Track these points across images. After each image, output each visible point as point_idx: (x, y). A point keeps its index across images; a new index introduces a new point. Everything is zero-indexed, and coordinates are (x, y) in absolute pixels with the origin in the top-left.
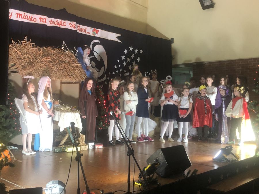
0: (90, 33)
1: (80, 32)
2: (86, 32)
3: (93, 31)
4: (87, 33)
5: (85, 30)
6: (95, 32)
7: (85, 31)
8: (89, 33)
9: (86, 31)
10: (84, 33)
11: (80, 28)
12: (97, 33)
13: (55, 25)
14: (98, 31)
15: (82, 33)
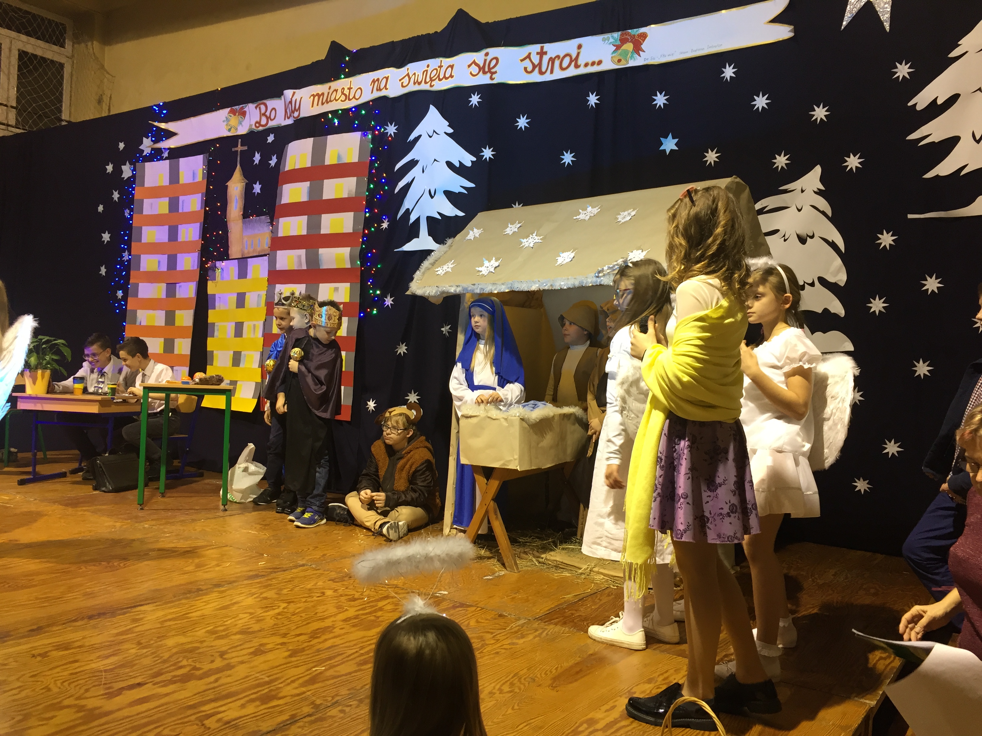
0: (600, 63)
1: (548, 77)
2: (577, 66)
3: (618, 47)
4: (586, 65)
5: (574, 57)
6: (629, 46)
7: (575, 61)
8: (593, 64)
9: (581, 61)
10: (572, 72)
11: (546, 59)
12: (638, 49)
13: (417, 88)
14: (644, 36)
15: (558, 75)
